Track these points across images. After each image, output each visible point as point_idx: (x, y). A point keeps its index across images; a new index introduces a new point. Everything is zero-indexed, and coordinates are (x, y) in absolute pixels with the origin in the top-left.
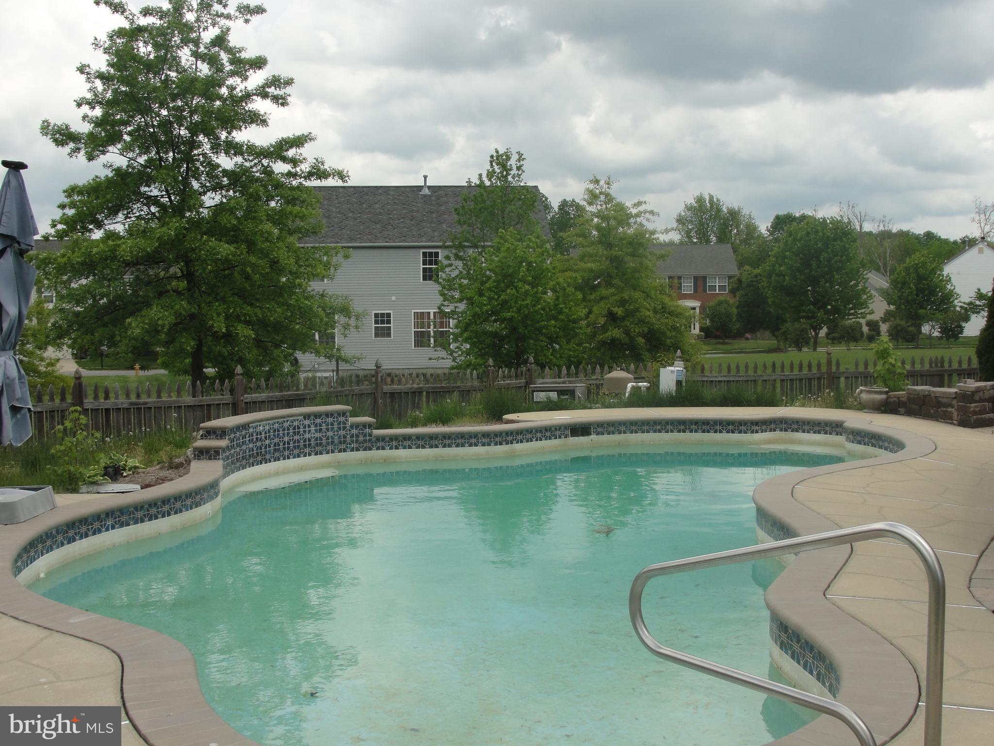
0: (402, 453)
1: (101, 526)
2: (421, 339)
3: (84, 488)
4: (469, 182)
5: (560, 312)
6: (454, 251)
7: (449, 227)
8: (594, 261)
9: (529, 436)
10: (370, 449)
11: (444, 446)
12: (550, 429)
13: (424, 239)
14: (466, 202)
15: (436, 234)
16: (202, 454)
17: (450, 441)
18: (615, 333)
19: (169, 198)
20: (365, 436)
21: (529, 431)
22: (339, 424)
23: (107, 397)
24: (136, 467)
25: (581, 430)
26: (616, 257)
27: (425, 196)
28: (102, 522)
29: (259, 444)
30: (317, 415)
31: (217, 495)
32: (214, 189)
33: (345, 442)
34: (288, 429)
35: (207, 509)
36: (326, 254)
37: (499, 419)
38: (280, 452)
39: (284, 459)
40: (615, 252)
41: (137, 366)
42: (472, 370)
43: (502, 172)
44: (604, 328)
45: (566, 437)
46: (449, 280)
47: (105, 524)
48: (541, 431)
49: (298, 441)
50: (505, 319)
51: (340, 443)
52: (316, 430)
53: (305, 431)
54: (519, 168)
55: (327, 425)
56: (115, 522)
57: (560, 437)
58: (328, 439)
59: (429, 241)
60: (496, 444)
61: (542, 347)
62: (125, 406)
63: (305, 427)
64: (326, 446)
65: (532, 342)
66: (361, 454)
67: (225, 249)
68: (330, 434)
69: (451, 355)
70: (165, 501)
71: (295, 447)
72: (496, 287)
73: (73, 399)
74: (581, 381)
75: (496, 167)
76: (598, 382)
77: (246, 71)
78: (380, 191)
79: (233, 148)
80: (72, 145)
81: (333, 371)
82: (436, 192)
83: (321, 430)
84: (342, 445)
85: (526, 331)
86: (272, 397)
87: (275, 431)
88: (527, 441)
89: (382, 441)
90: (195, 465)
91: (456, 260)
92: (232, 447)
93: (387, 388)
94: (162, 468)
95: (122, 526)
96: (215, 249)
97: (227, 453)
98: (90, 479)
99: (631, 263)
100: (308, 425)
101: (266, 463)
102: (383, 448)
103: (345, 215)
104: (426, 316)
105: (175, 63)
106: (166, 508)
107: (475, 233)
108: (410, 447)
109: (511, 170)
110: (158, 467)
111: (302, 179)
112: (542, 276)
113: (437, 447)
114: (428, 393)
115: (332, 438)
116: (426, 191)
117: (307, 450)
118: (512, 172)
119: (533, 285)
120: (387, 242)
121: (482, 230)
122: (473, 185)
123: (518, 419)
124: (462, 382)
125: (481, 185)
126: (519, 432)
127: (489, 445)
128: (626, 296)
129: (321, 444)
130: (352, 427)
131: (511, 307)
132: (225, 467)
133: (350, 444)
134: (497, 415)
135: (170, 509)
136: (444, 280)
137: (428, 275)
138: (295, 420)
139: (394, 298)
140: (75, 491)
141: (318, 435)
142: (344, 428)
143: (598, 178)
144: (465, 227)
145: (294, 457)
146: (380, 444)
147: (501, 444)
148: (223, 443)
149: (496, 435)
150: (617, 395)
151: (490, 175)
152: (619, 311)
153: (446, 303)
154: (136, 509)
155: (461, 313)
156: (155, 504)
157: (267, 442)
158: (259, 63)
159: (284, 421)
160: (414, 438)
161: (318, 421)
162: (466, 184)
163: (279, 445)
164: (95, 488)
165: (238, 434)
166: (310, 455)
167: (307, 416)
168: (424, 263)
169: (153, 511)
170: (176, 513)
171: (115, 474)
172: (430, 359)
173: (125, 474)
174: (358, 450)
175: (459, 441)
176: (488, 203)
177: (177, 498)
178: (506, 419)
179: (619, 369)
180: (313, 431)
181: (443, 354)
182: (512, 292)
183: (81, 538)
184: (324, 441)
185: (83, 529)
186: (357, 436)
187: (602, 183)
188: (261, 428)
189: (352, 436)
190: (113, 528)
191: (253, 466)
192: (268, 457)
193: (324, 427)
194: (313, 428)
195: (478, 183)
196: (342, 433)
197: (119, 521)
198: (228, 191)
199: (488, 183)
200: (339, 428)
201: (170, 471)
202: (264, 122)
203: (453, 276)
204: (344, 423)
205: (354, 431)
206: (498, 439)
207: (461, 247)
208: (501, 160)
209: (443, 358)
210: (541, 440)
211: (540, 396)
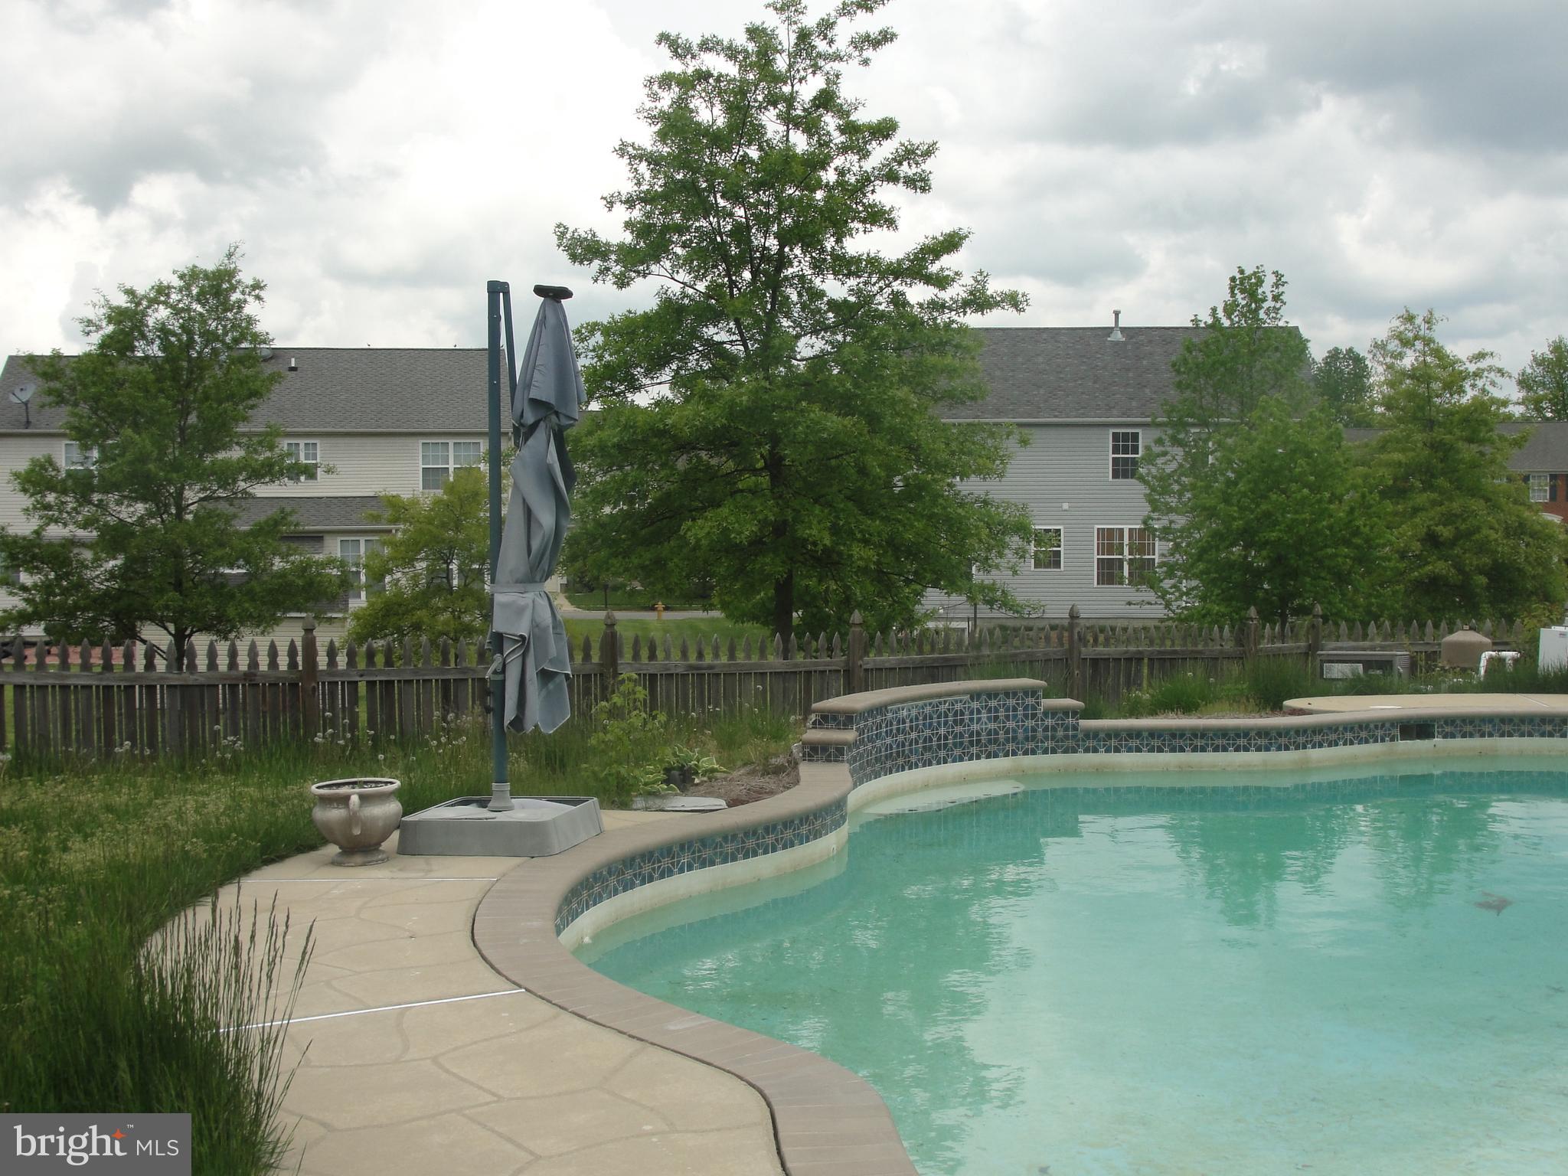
0: (1126, 759)
1: (673, 864)
2: (1108, 573)
3: (639, 802)
4: (1195, 321)
5: (1356, 532)
6: (1170, 432)
7: (1155, 392)
8: (1404, 450)
9: (1333, 737)
10: (1075, 751)
11: (1194, 750)
12: (1367, 726)
13: (1115, 412)
14: (1191, 352)
15: (1134, 404)
16: (818, 752)
17: (1203, 742)
18: (1440, 567)
19: (745, 345)
20: (1066, 729)
21: (1333, 728)
22: (1026, 708)
23: (652, 656)
24: (713, 770)
25: (1418, 728)
26: (1442, 443)
27: (1117, 343)
28: (673, 858)
29: (901, 738)
30: (992, 694)
31: (843, 818)
32: (815, 332)
33: (1034, 738)
34: (946, 716)
35: (831, 842)
36: (992, 435)
37: (1276, 707)
38: (933, 752)
39: (939, 763)
40: (1439, 434)
41: (660, 606)
42: (1211, 623)
43: (1248, 305)
44: (1421, 560)
45: (1392, 740)
46: (1161, 479)
47: (679, 862)
48: (1352, 729)
49: (962, 736)
50: (1267, 543)
51: (1027, 739)
52: (989, 718)
53: (971, 720)
54: (1276, 298)
55: (1007, 710)
56: (694, 859)
57: (1383, 740)
58: (1007, 732)
59: (1123, 415)
60: (1279, 749)
61: (1326, 589)
62: (680, 671)
63: (972, 713)
64: (1004, 745)
65: (1308, 580)
66: (1059, 759)
67: (834, 422)
68: (1011, 724)
69: (1163, 597)
70: (770, 827)
71: (955, 744)
72: (1253, 491)
73: (601, 658)
74: (1401, 647)
75: (1239, 296)
76: (1430, 649)
77: (865, 143)
78: (1045, 336)
79: (845, 266)
80: (597, 264)
81: (968, 619)
82: (1132, 338)
83: (996, 718)
84: (1029, 743)
85: (1301, 563)
86: (906, 662)
87: (925, 719)
88: (1330, 745)
89: (1094, 738)
90: (805, 770)
91: (1173, 445)
92: (862, 742)
93: (1088, 652)
94: (753, 773)
95: (703, 865)
96: (818, 423)
97: (854, 753)
98: (648, 788)
99: (1468, 452)
100: (978, 709)
101: (910, 768)
102: (1095, 751)
103: (990, 374)
104: (1116, 535)
105: (756, 134)
106: (770, 839)
107: (1204, 402)
108: (1138, 750)
109: (1264, 300)
110: (742, 771)
111: (954, 313)
112: (1328, 473)
113: (1182, 750)
114: (1150, 660)
115: (1014, 731)
116: (1118, 336)
117: (974, 750)
118: (1266, 305)
119: (1314, 489)
120: (1056, 416)
121: (1215, 397)
122: (1202, 325)
123: (1309, 707)
124: (1206, 644)
125: (1216, 325)
126: (1318, 730)
127: (1267, 749)
128: (1456, 506)
129: (996, 741)
130: (1045, 714)
131: (1276, 523)
132: (853, 772)
133: (1042, 742)
134: (1272, 699)
135: (777, 840)
136: (1154, 477)
137: (1123, 470)
138: (957, 702)
139: (1066, 506)
140: (625, 806)
141: (992, 726)
142: (1034, 716)
143: (1413, 312)
144: (1188, 394)
145: (954, 761)
146: (1090, 743)
147: (1287, 748)
148: (850, 736)
149: (1280, 735)
150: (1464, 670)
151: (1229, 310)
152: (1445, 532)
153: (1155, 515)
154: (725, 838)
155: (1182, 531)
156: (755, 833)
157: (914, 735)
158: (884, 130)
159: (940, 703)
160: (1145, 734)
161: (993, 703)
162: (1190, 325)
163: (931, 740)
164: (658, 802)
165: (870, 722)
166: (978, 757)
167: (975, 695)
168: (1115, 450)
169: (751, 843)
170: (785, 847)
171: (684, 781)
172: (1129, 603)
173: (697, 781)
174: (1054, 751)
175: (1220, 742)
176: (1226, 352)
177: (788, 823)
178: (1287, 707)
179: (1467, 627)
180: (984, 720)
181: (1150, 596)
182: (1280, 499)
183: (643, 883)
184: (1001, 735)
185: (647, 869)
186: (1054, 729)
187: (1419, 321)
188: (905, 713)
189: (1046, 729)
190: (690, 868)
191: (891, 773)
192: (913, 759)
193: (1002, 713)
194: (984, 715)
195: (1210, 321)
196: (1030, 723)
197: (699, 857)
198: (835, 333)
199: (1226, 323)
200: (1026, 716)
201: (767, 779)
202: (891, 223)
203: (1168, 471)
204: (1034, 708)
205: (1049, 722)
206: (1283, 741)
207: (1182, 425)
208: (1247, 285)
209: (1149, 603)
210: (1352, 743)
211: (1337, 671)
